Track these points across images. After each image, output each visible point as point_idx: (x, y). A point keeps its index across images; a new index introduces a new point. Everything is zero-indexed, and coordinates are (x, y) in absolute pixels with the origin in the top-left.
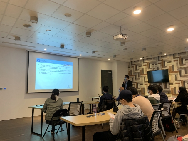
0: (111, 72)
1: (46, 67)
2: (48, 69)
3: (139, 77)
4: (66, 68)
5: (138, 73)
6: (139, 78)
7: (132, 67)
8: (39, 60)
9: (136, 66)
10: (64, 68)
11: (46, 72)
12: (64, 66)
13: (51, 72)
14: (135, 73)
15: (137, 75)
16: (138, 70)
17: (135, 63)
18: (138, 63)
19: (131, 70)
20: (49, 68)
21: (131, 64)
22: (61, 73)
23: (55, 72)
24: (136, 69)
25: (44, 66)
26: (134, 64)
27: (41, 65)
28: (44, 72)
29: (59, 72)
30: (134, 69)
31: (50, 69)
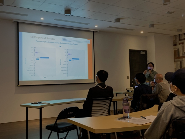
0: (145, 53)
14: (184, 53)
21: (178, 39)
26: (184, 39)
30: (183, 47)
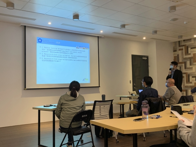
0: (146, 58)
1: (52, 51)
2: (54, 53)
3: (191, 65)
4: (80, 52)
5: (190, 58)
6: (191, 67)
7: (180, 50)
8: (40, 41)
9: (187, 48)
10: (77, 52)
11: (52, 58)
12: (78, 49)
13: (58, 58)
14: (184, 58)
15: (188, 62)
16: (190, 54)
17: (185, 44)
18: (190, 43)
19: (178, 55)
20: (55, 51)
21: (178, 46)
22: (72, 59)
23: (64, 58)
24: (187, 53)
25: (48, 49)
26: (184, 46)
27: (44, 48)
28: (49, 57)
29: (70, 59)
30: (182, 53)
31: (56, 54)
